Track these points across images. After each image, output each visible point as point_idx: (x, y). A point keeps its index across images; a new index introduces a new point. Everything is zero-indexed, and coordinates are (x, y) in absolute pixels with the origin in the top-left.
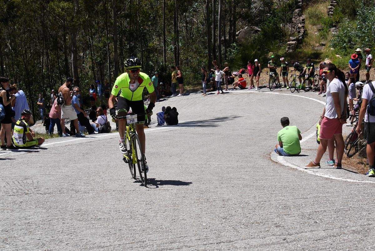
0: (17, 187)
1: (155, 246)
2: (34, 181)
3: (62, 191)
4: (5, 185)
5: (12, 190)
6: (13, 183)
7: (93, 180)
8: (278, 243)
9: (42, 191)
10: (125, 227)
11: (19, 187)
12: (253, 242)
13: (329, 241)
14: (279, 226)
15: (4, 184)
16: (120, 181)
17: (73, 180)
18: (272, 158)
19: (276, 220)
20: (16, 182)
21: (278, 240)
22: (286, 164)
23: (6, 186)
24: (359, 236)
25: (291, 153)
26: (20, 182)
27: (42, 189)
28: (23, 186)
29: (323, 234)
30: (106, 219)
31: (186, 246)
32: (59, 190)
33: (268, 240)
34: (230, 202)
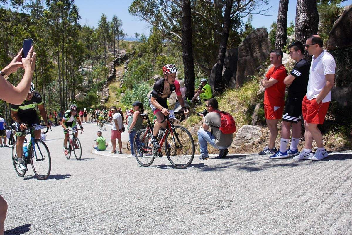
1: (28, 187)
8: (90, 181)
10: (13, 182)
12: (78, 182)
13: (113, 177)
14: (91, 175)
18: (92, 152)
19: (90, 173)
21: (90, 179)
22: (99, 154)
24: (126, 175)
25: (102, 149)
29: (111, 176)
30: (2, 181)
31: (44, 186)
33: (85, 180)
34: (68, 169)
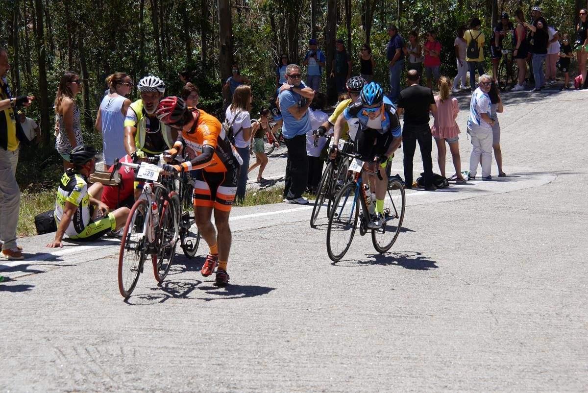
0: (83, 367)
2: (125, 348)
3: (194, 386)
4: (55, 357)
5: (72, 374)
6: (74, 352)
7: (271, 354)
9: (145, 381)
11: (89, 364)
15: (53, 354)
16: (339, 360)
17: (222, 353)
20: (81, 350)
23: (58, 361)
26: (90, 348)
27: (147, 377)
28: (98, 361)
32: (187, 382)
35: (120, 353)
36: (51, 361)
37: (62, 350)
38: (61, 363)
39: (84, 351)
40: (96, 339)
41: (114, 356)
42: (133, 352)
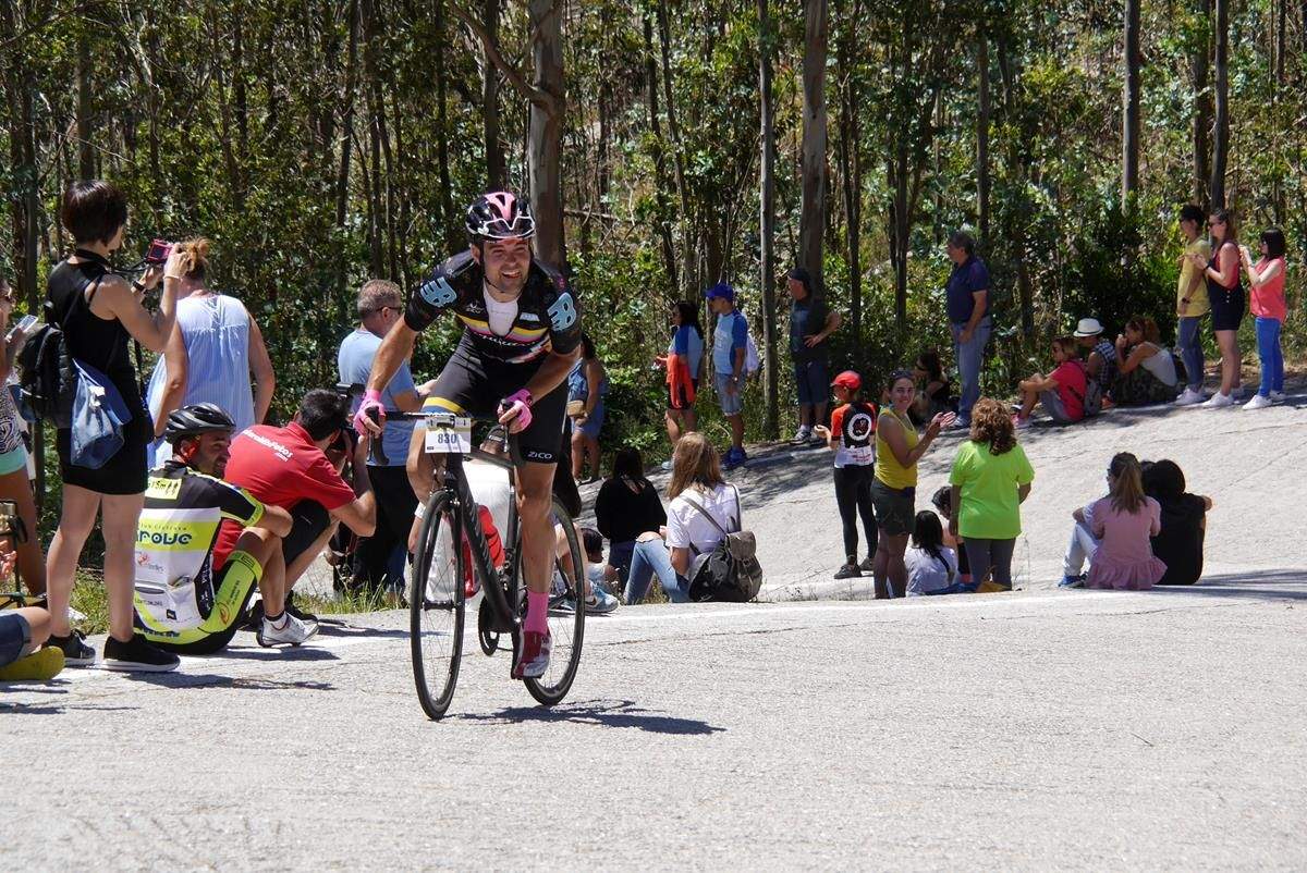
0: (144, 848)
2: (255, 822)
4: (73, 833)
5: (112, 859)
6: (125, 826)
7: (633, 835)
11: (159, 845)
15: (66, 827)
16: (808, 849)
17: (505, 831)
20: (141, 823)
23: (80, 843)
26: (165, 820)
28: (184, 839)
35: (242, 828)
36: (60, 840)
37: (91, 821)
38: (87, 842)
39: (148, 824)
40: (182, 805)
41: (227, 831)
42: (274, 827)
